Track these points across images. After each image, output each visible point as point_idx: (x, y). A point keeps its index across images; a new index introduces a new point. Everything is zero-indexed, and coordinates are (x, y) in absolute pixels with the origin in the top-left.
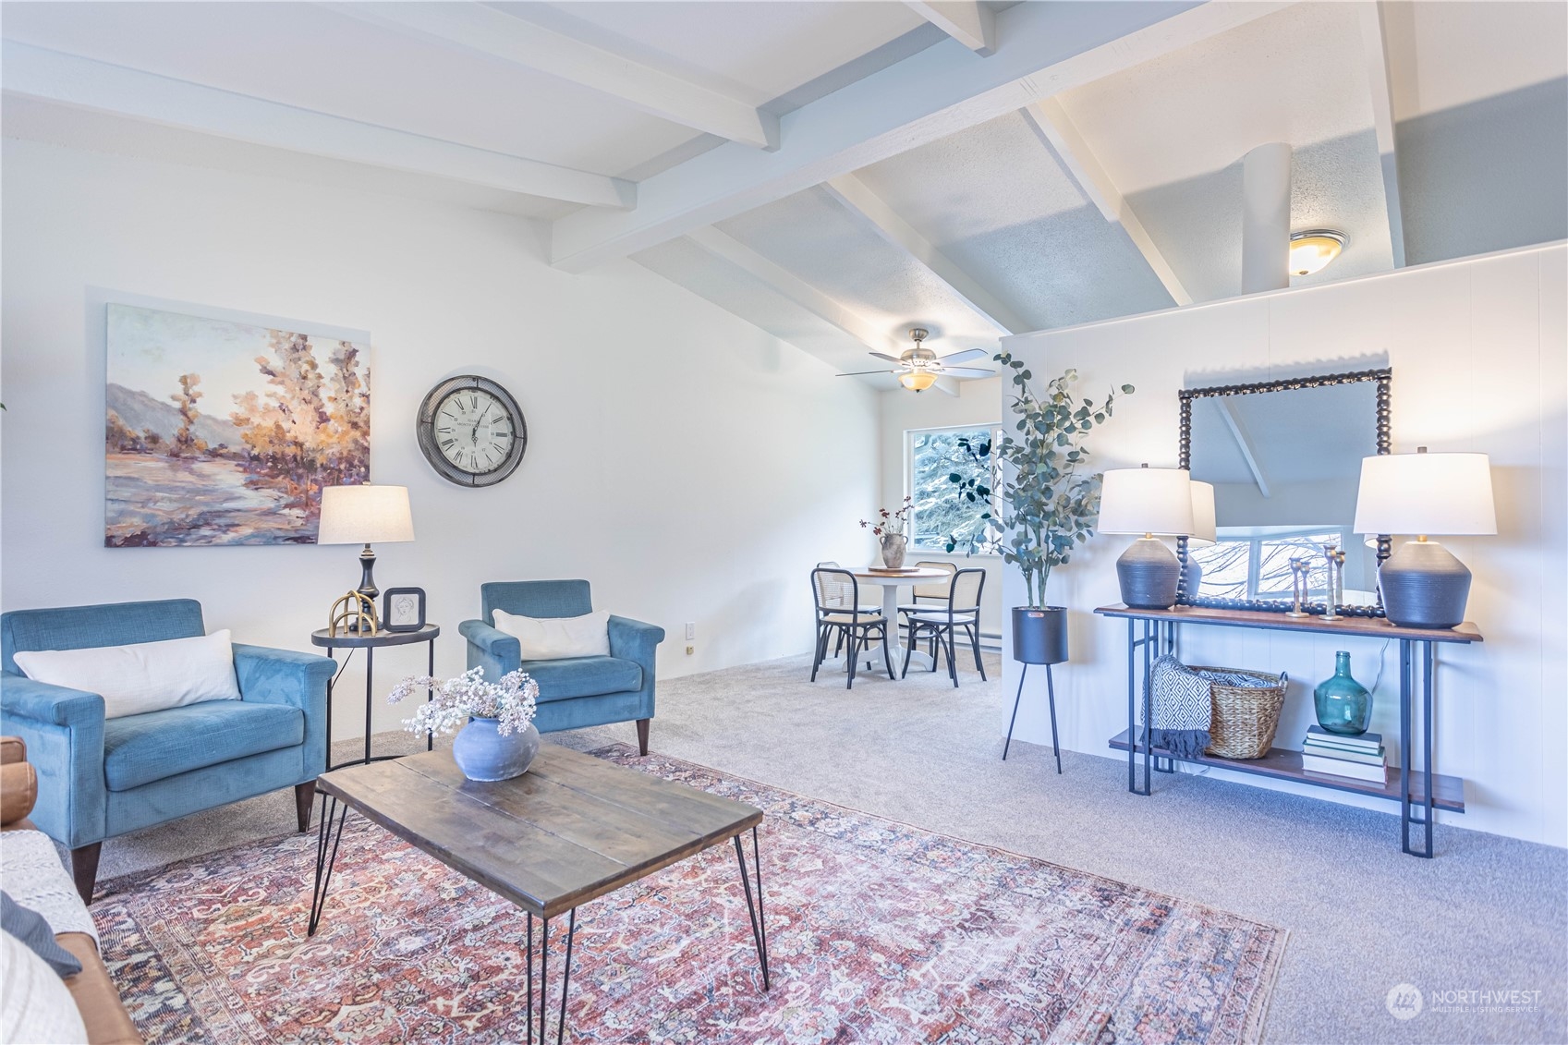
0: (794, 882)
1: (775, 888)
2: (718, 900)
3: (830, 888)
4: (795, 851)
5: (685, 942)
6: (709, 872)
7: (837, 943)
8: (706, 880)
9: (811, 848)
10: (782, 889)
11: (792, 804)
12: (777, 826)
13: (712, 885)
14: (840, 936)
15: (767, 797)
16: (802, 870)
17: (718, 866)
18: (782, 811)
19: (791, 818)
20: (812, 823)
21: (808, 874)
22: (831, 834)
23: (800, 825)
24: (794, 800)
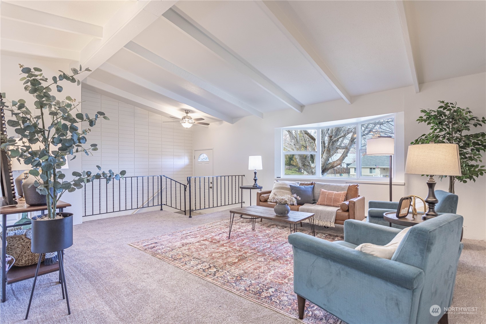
0: (221, 251)
1: (226, 250)
2: (239, 248)
3: (213, 250)
4: (219, 258)
5: (244, 242)
6: (242, 253)
7: (216, 242)
8: (242, 251)
9: (214, 259)
10: (224, 250)
11: (215, 275)
12: (222, 265)
13: (241, 250)
14: (215, 243)
15: (224, 279)
16: (218, 253)
17: (240, 254)
18: (219, 272)
19: (217, 269)
20: (210, 267)
21: (217, 252)
22: (206, 263)
23: (214, 266)
24: (214, 278)
